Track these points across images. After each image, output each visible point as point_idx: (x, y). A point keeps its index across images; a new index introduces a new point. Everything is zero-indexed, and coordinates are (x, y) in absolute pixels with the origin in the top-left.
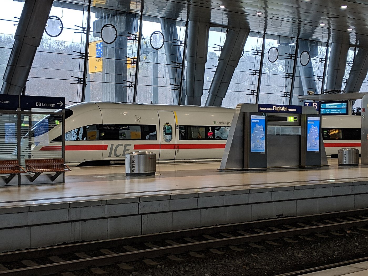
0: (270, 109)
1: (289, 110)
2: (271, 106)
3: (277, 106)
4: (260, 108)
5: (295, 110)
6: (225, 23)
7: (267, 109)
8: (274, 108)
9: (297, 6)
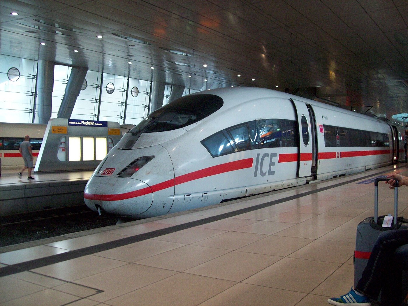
0: (79, 123)
1: (96, 124)
2: (80, 121)
3: (85, 121)
4: (70, 122)
5: (101, 125)
6: (71, 63)
7: (76, 123)
8: (82, 123)
9: (101, 45)
